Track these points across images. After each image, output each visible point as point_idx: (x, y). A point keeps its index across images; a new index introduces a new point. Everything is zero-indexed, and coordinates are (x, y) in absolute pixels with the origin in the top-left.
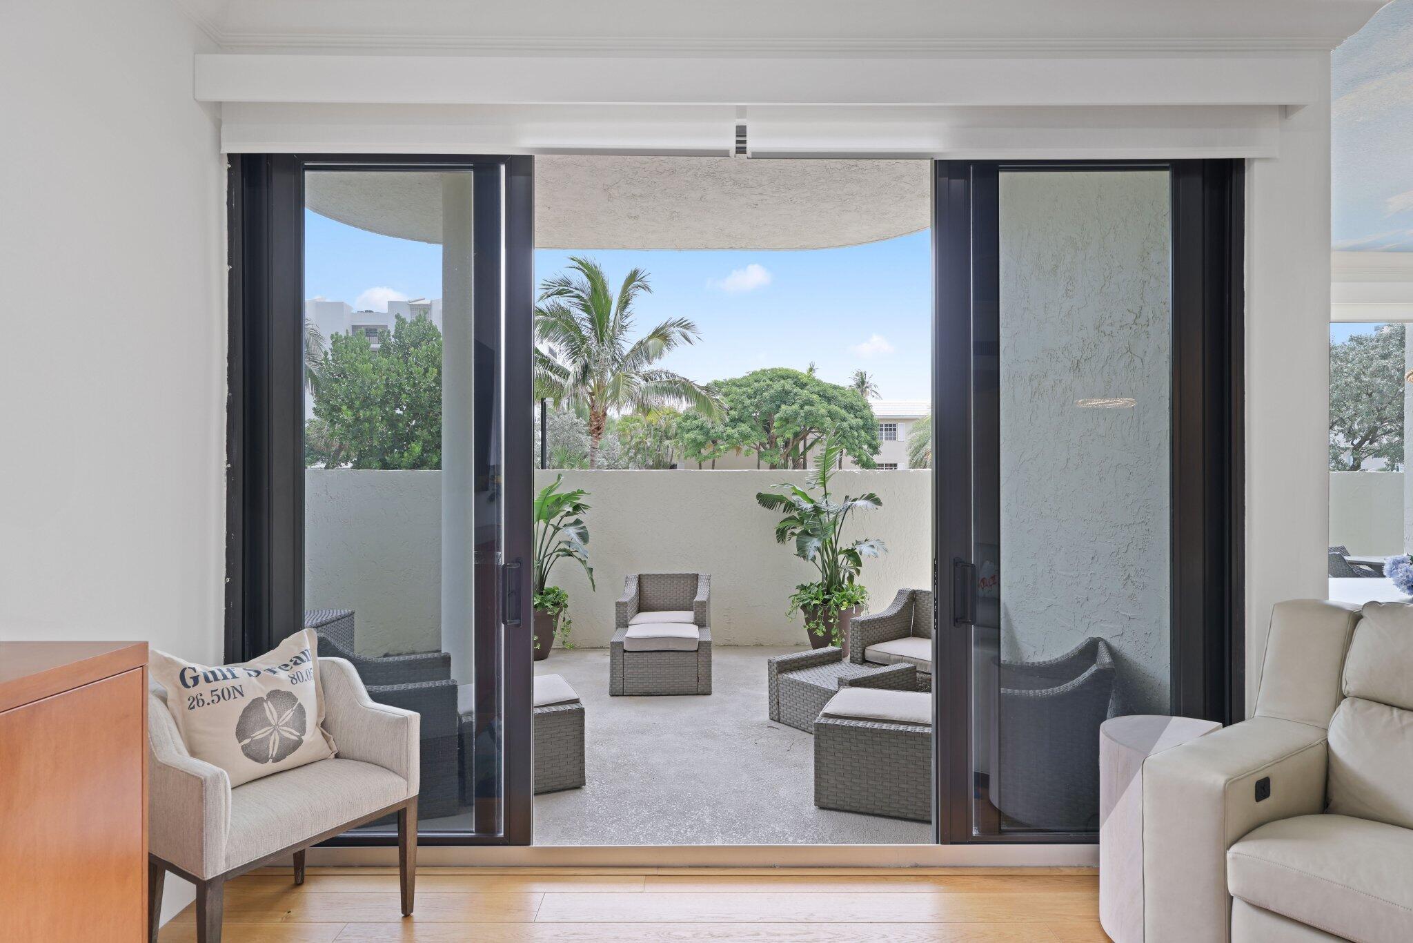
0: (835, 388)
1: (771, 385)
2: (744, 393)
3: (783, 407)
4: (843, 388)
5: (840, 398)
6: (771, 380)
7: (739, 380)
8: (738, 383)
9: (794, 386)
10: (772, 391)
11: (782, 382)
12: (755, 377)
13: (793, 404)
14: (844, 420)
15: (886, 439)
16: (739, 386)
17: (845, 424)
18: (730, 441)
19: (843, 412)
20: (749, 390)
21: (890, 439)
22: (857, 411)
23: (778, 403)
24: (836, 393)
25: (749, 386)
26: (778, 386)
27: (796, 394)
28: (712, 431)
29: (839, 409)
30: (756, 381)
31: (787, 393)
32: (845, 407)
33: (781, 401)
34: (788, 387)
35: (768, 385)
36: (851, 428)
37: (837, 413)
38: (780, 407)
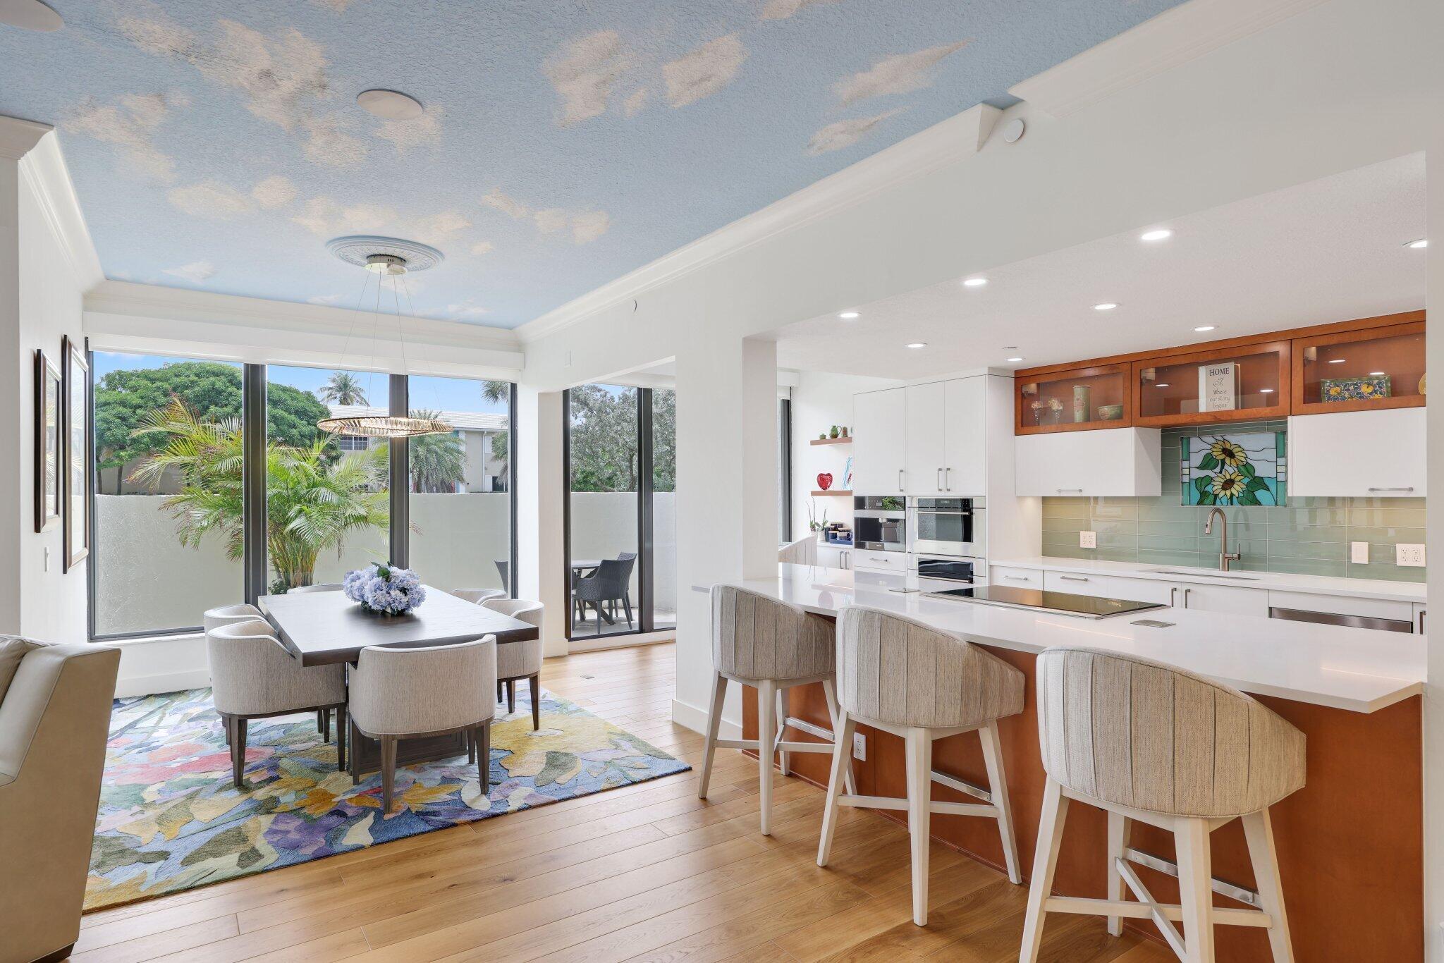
0: (285, 390)
1: (196, 382)
2: (158, 388)
3: (212, 408)
4: (297, 392)
5: (289, 402)
6: (198, 375)
7: (154, 372)
8: (151, 376)
9: (228, 384)
10: (197, 389)
11: (212, 379)
12: (177, 371)
13: (226, 405)
14: (294, 426)
15: (356, 448)
16: (153, 381)
17: (294, 431)
18: (135, 446)
19: (293, 418)
20: (166, 386)
21: (361, 448)
22: (311, 418)
23: (206, 403)
24: (284, 396)
25: (166, 380)
26: (205, 383)
27: (230, 394)
28: (108, 433)
29: (286, 414)
30: (176, 376)
31: (219, 392)
32: (297, 413)
33: (210, 401)
34: (219, 385)
35: (192, 382)
36: (301, 436)
37: (283, 418)
38: (208, 408)
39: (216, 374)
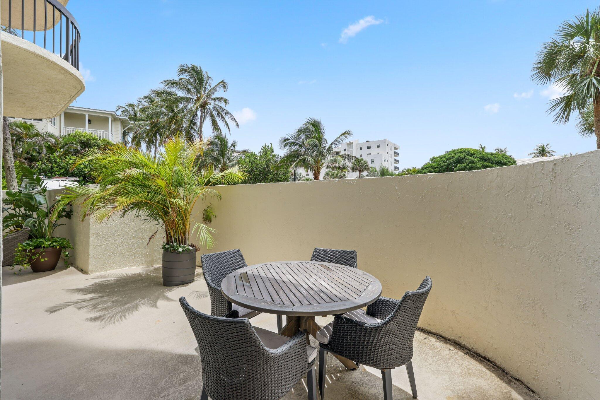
2: (442, 161)
6: (455, 154)
7: (443, 155)
9: (466, 155)
10: (454, 159)
12: (450, 153)
20: (445, 159)
26: (457, 156)
30: (448, 155)
31: (462, 159)
33: (458, 163)
34: (463, 156)
35: (453, 156)
39: (462, 152)
